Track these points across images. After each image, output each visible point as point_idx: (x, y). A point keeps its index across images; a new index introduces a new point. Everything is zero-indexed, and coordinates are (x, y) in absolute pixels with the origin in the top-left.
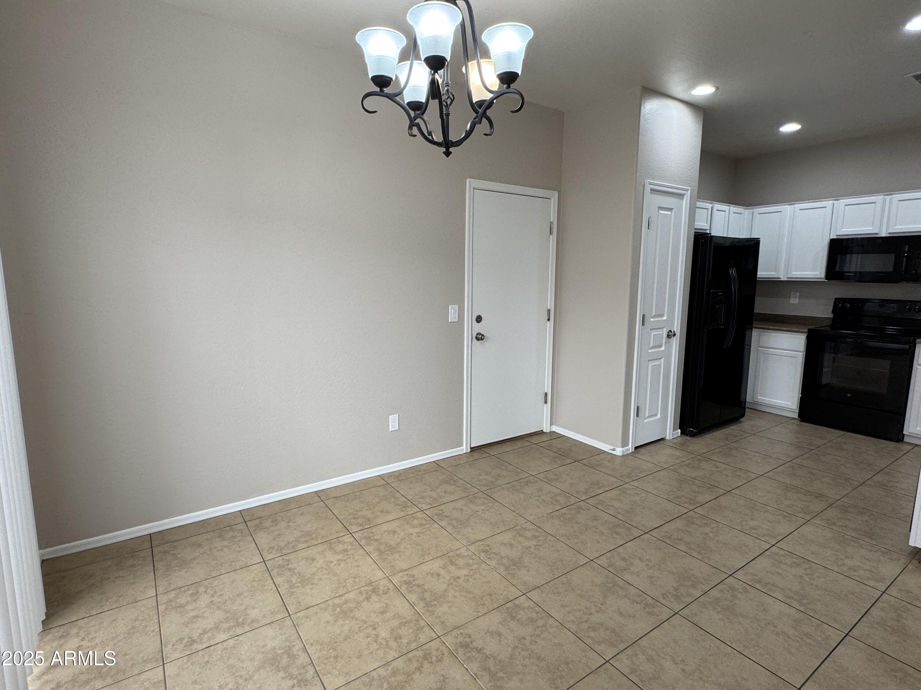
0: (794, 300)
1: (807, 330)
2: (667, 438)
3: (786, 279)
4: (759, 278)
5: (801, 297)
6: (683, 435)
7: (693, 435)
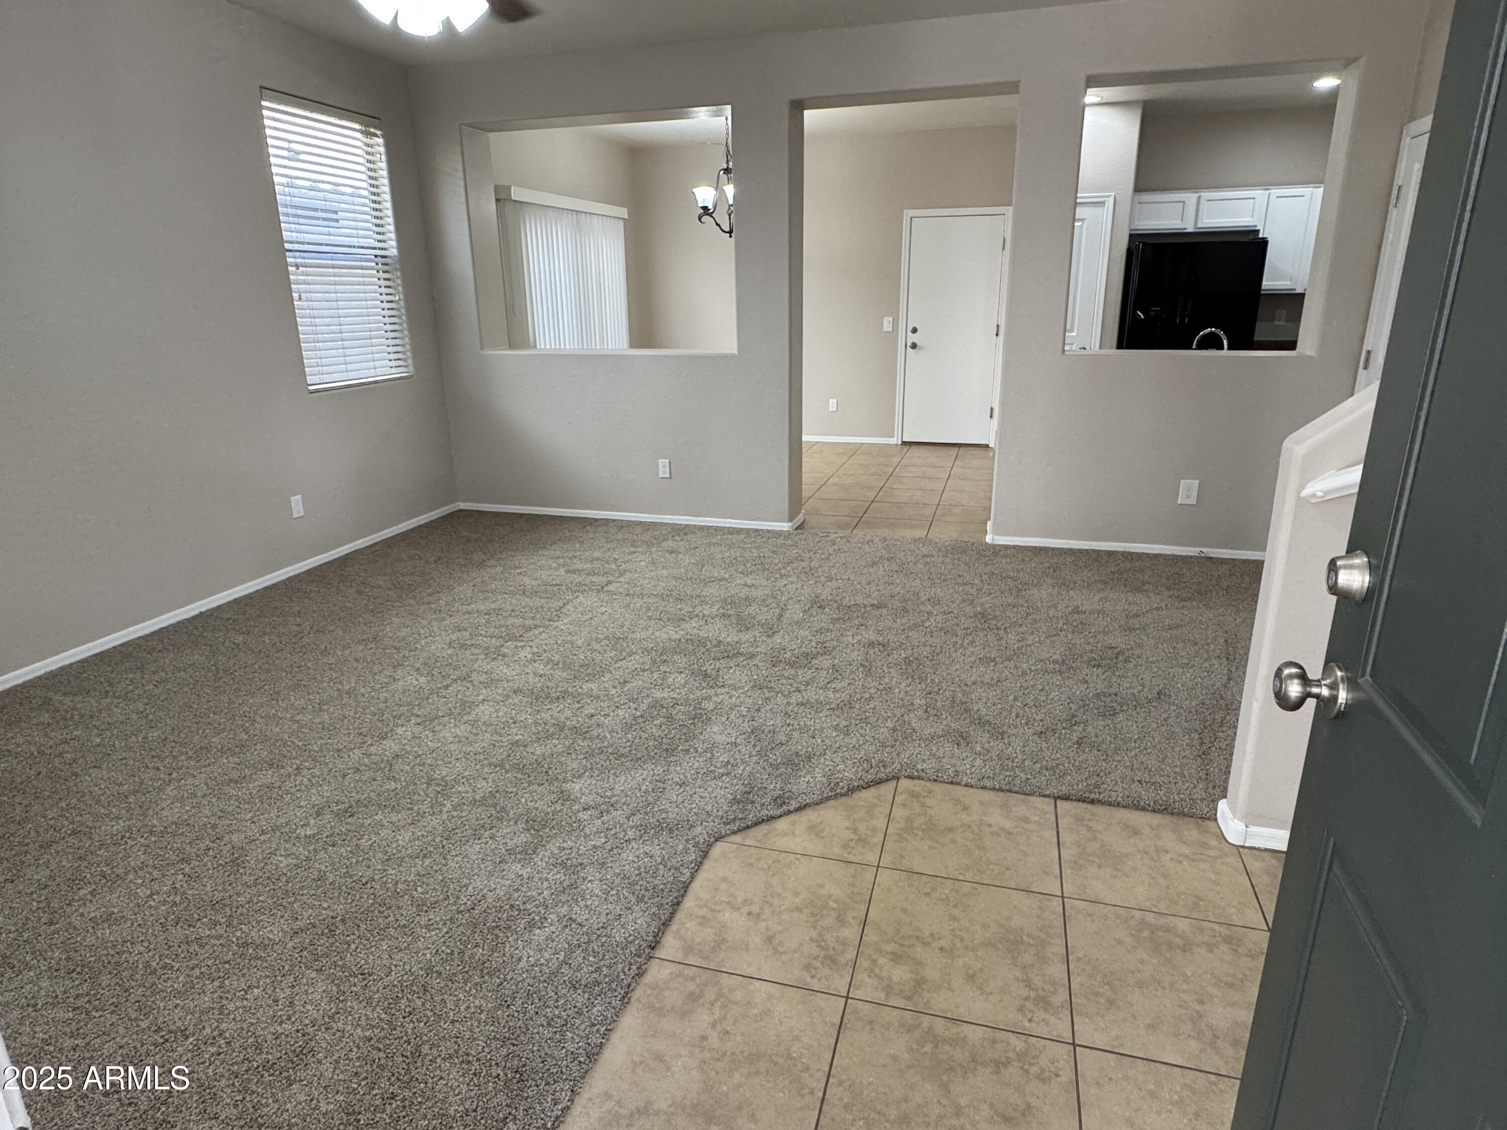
4: (1265, 290)
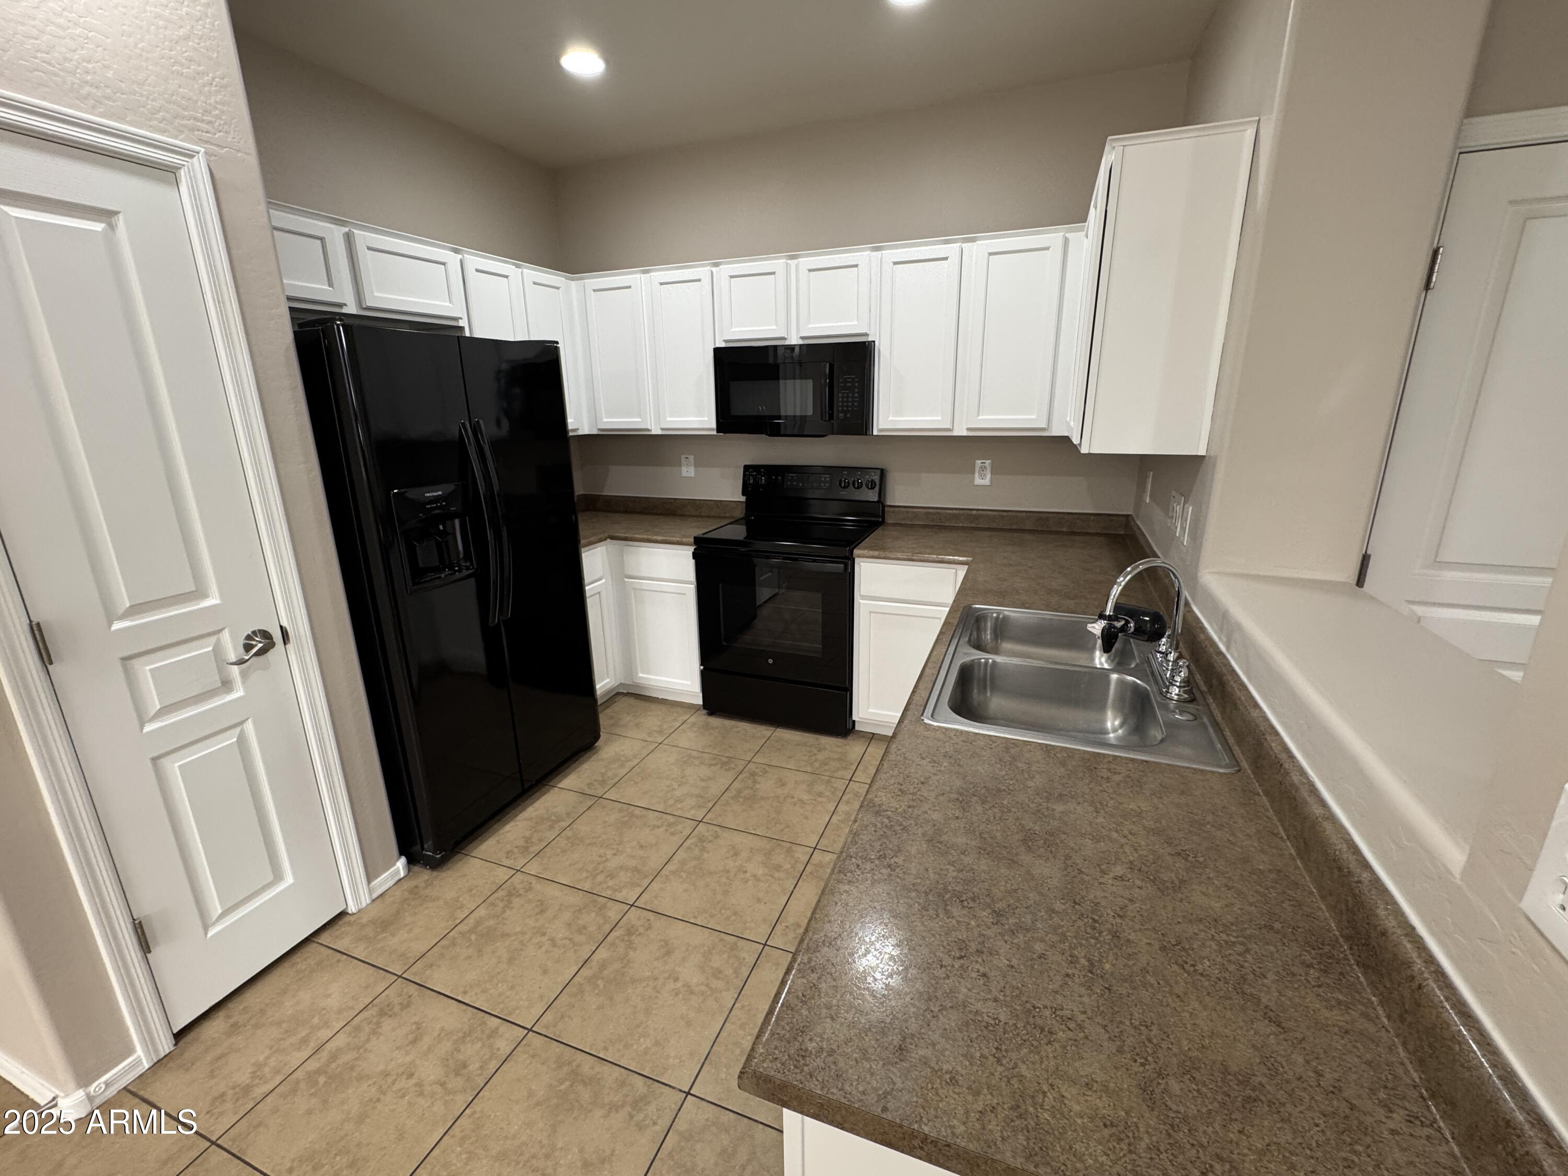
0: (688, 471)
1: (692, 540)
2: (352, 909)
3: (660, 432)
5: (697, 465)
6: (416, 868)
7: (436, 865)
